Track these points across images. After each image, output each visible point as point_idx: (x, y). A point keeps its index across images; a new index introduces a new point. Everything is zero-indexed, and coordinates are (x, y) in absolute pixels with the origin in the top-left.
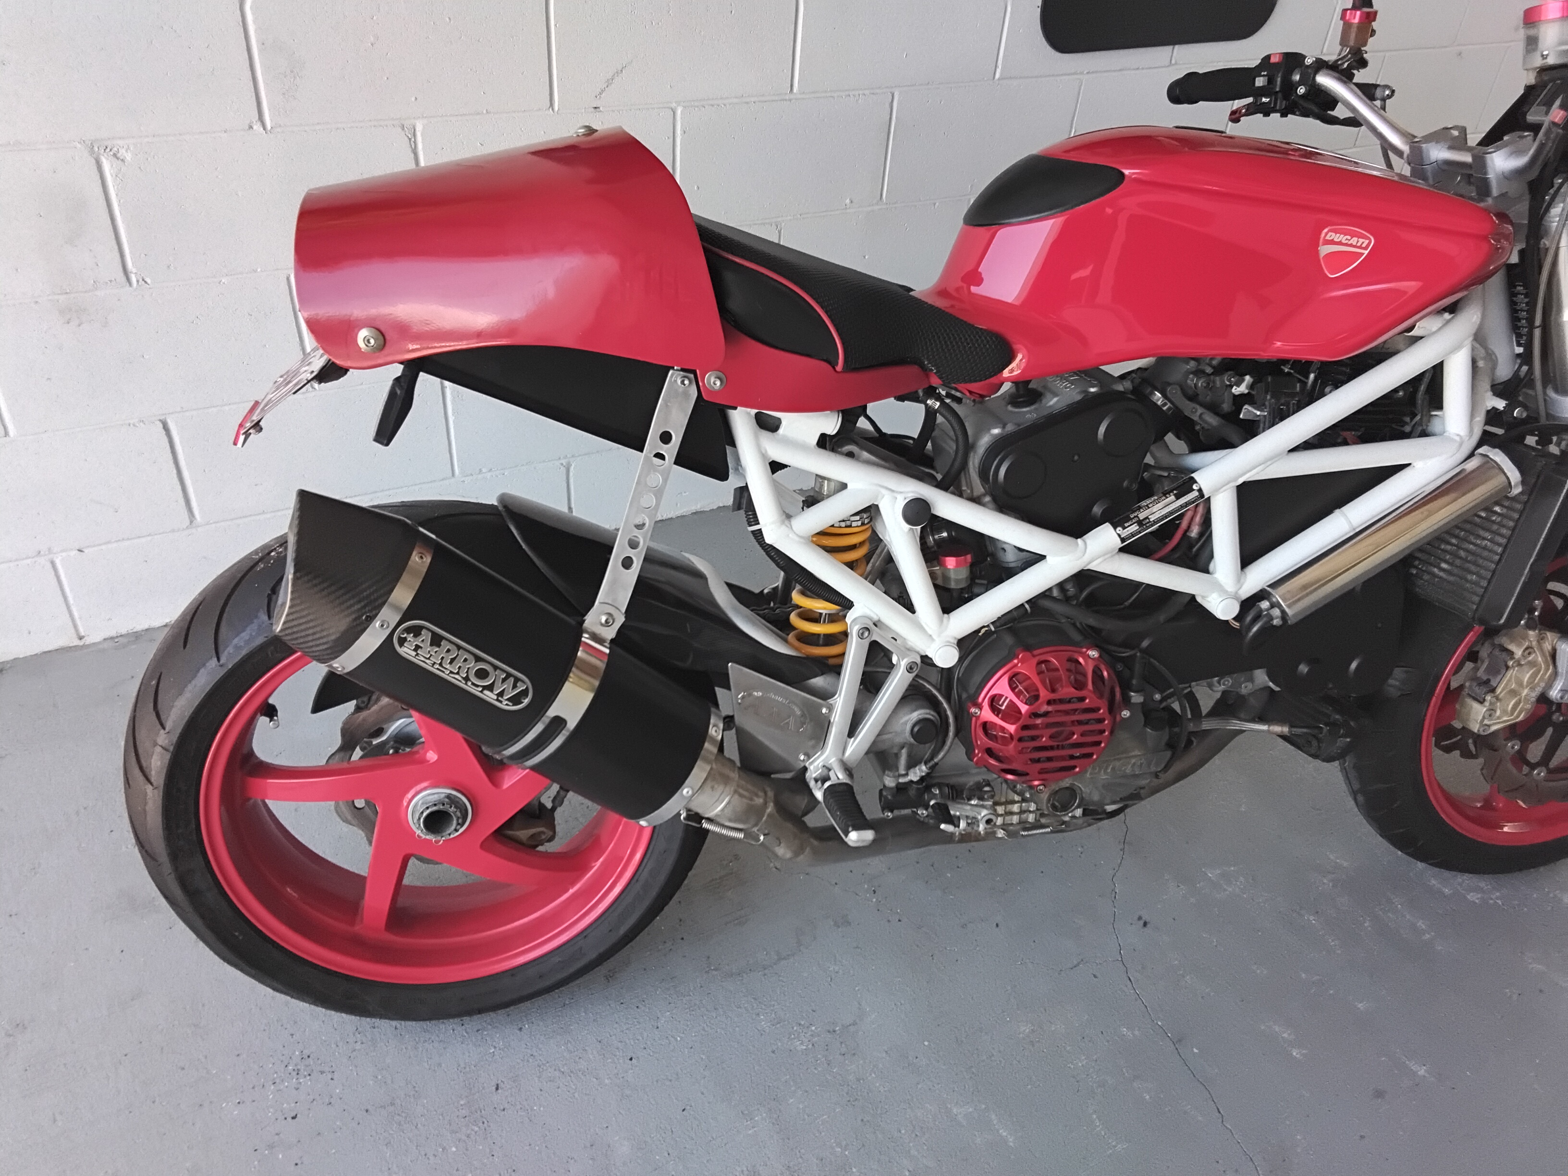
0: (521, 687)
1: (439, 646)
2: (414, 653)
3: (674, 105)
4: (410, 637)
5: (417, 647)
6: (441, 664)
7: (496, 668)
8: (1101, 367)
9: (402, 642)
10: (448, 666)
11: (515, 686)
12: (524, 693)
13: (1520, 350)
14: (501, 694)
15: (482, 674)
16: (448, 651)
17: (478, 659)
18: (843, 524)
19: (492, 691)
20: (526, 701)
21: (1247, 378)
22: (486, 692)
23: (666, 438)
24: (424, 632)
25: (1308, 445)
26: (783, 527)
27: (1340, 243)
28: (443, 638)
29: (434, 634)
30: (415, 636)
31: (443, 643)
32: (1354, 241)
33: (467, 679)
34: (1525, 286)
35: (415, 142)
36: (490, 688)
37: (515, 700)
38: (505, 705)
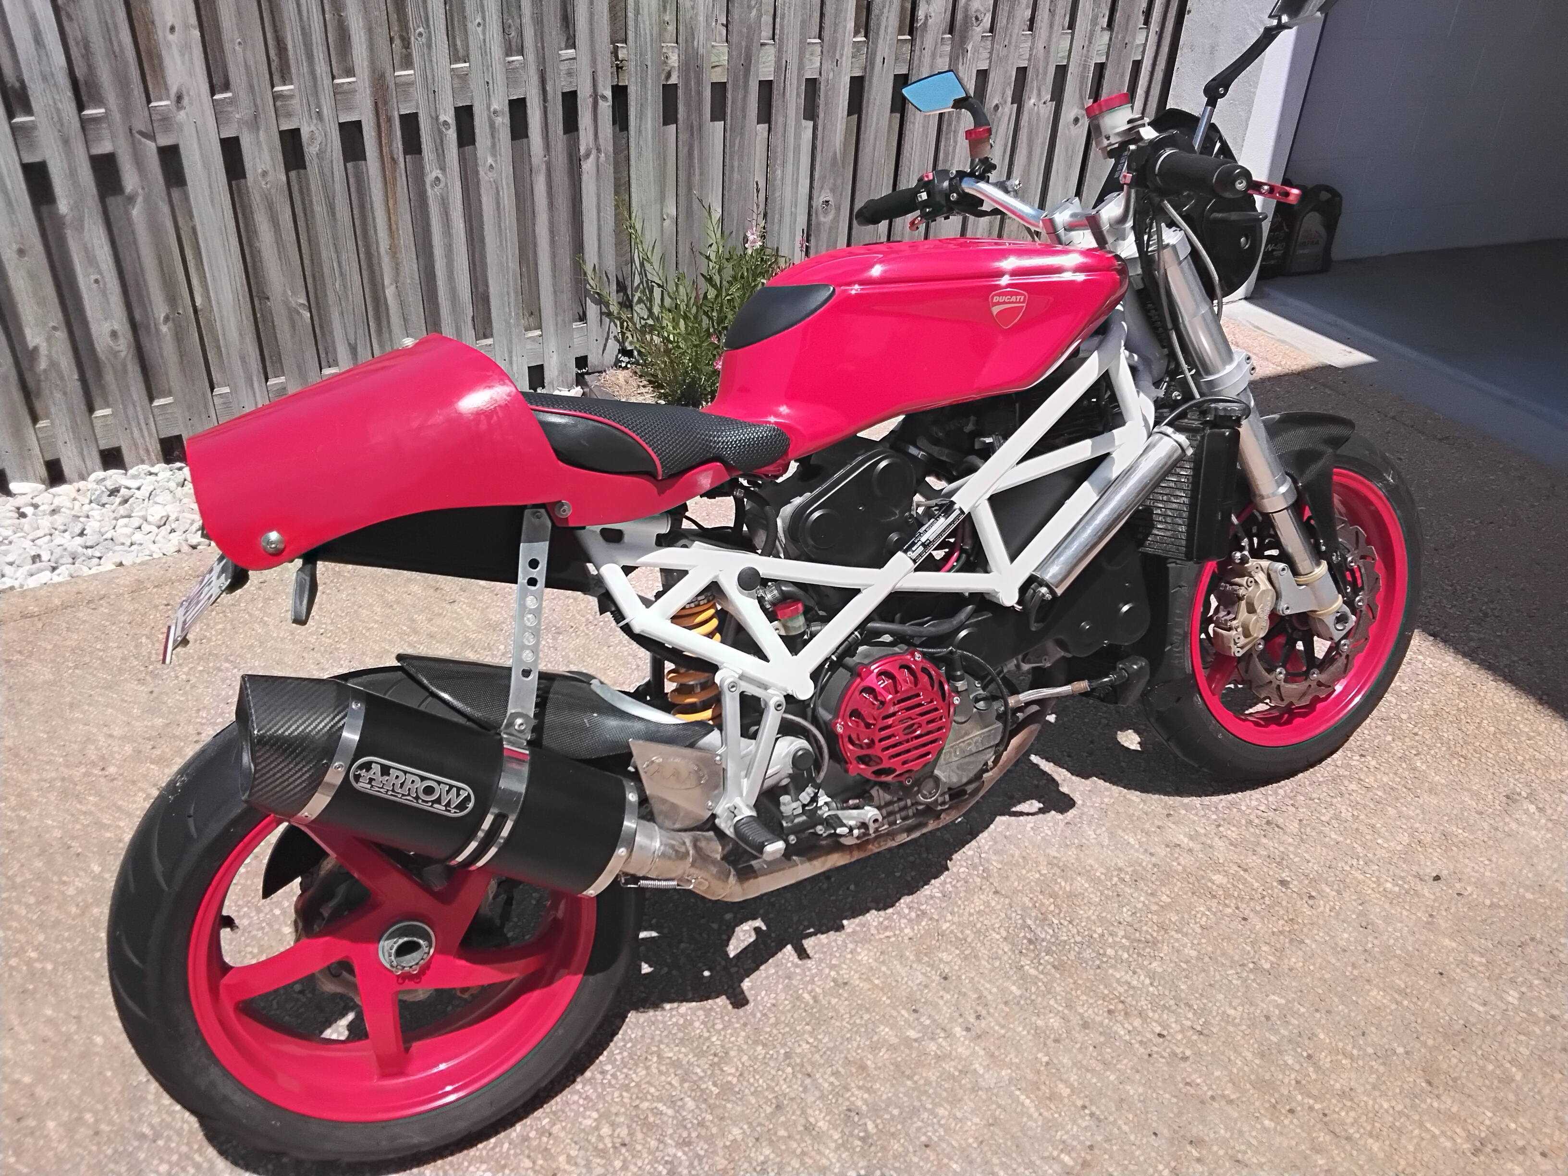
0: (463, 794)
1: (389, 774)
2: (369, 786)
4: (363, 772)
5: (371, 780)
6: (393, 791)
7: (439, 783)
8: (859, 435)
9: (357, 778)
10: (399, 791)
11: (458, 795)
12: (468, 799)
13: (1166, 351)
14: (448, 804)
15: (429, 791)
16: (397, 777)
17: (423, 779)
18: (692, 605)
19: (440, 803)
20: (471, 805)
21: (972, 418)
22: (435, 806)
23: (534, 564)
24: (373, 765)
26: (646, 616)
27: (1004, 303)
28: (390, 767)
29: (382, 765)
30: (367, 771)
31: (392, 771)
32: (1014, 299)
33: (417, 798)
34: (1153, 303)
36: (438, 801)
37: (461, 806)
38: (453, 814)
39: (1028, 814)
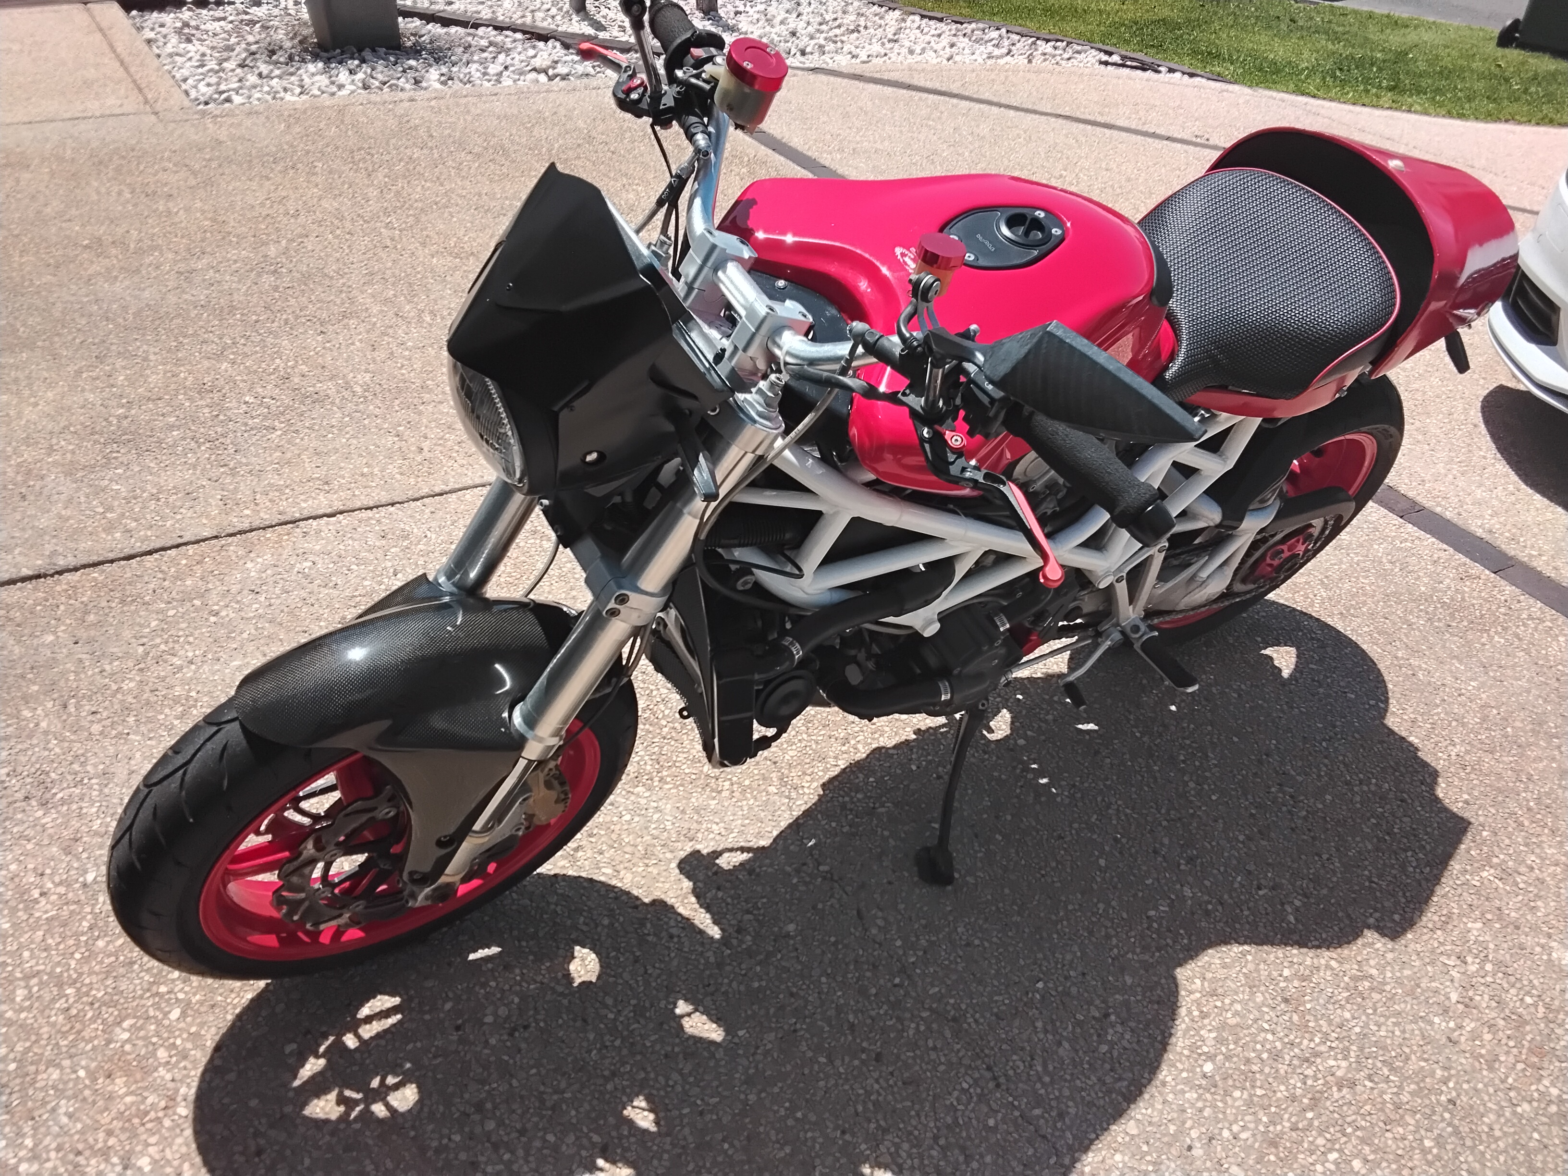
39: (731, 850)
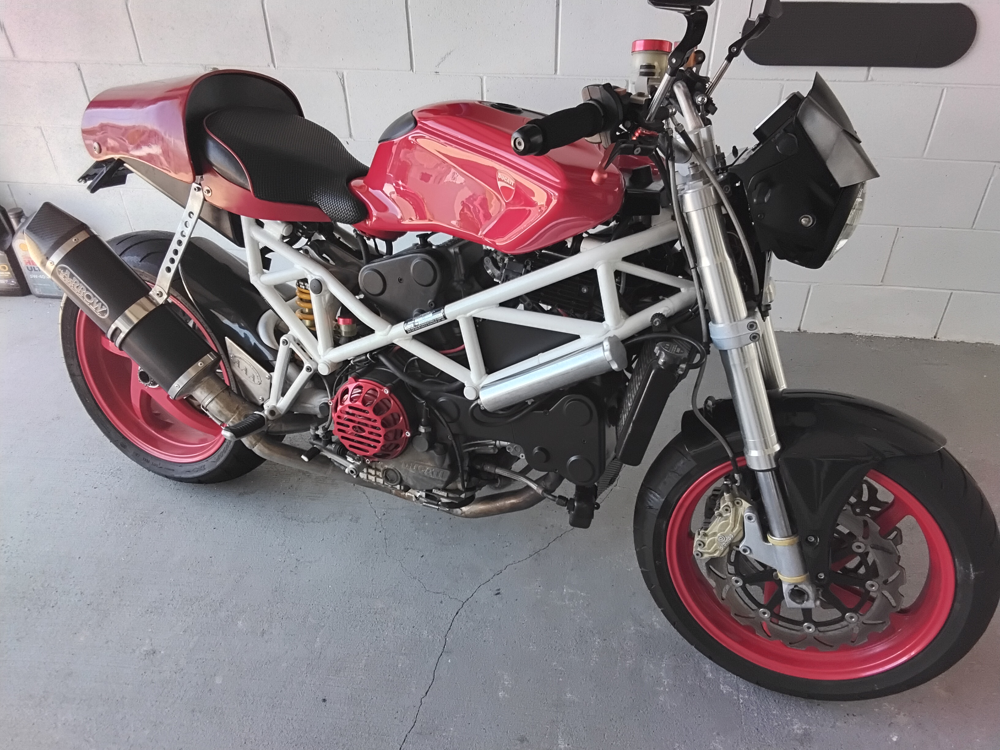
0: (104, 309)
1: (72, 279)
2: (64, 279)
3: (481, 75)
4: (62, 271)
5: (65, 277)
6: (73, 288)
7: (94, 296)
9: (59, 272)
10: (76, 289)
11: (101, 307)
12: (106, 312)
14: (96, 309)
15: (89, 297)
16: (76, 282)
17: (87, 290)
19: (93, 306)
20: (106, 316)
22: (91, 306)
23: (191, 215)
24: (67, 271)
25: (511, 303)
26: (256, 276)
27: (504, 181)
28: (74, 276)
29: (71, 273)
30: (64, 271)
31: (74, 278)
32: (509, 180)
33: (83, 297)
35: (343, 81)
36: (92, 304)
37: (102, 313)
38: (98, 314)
